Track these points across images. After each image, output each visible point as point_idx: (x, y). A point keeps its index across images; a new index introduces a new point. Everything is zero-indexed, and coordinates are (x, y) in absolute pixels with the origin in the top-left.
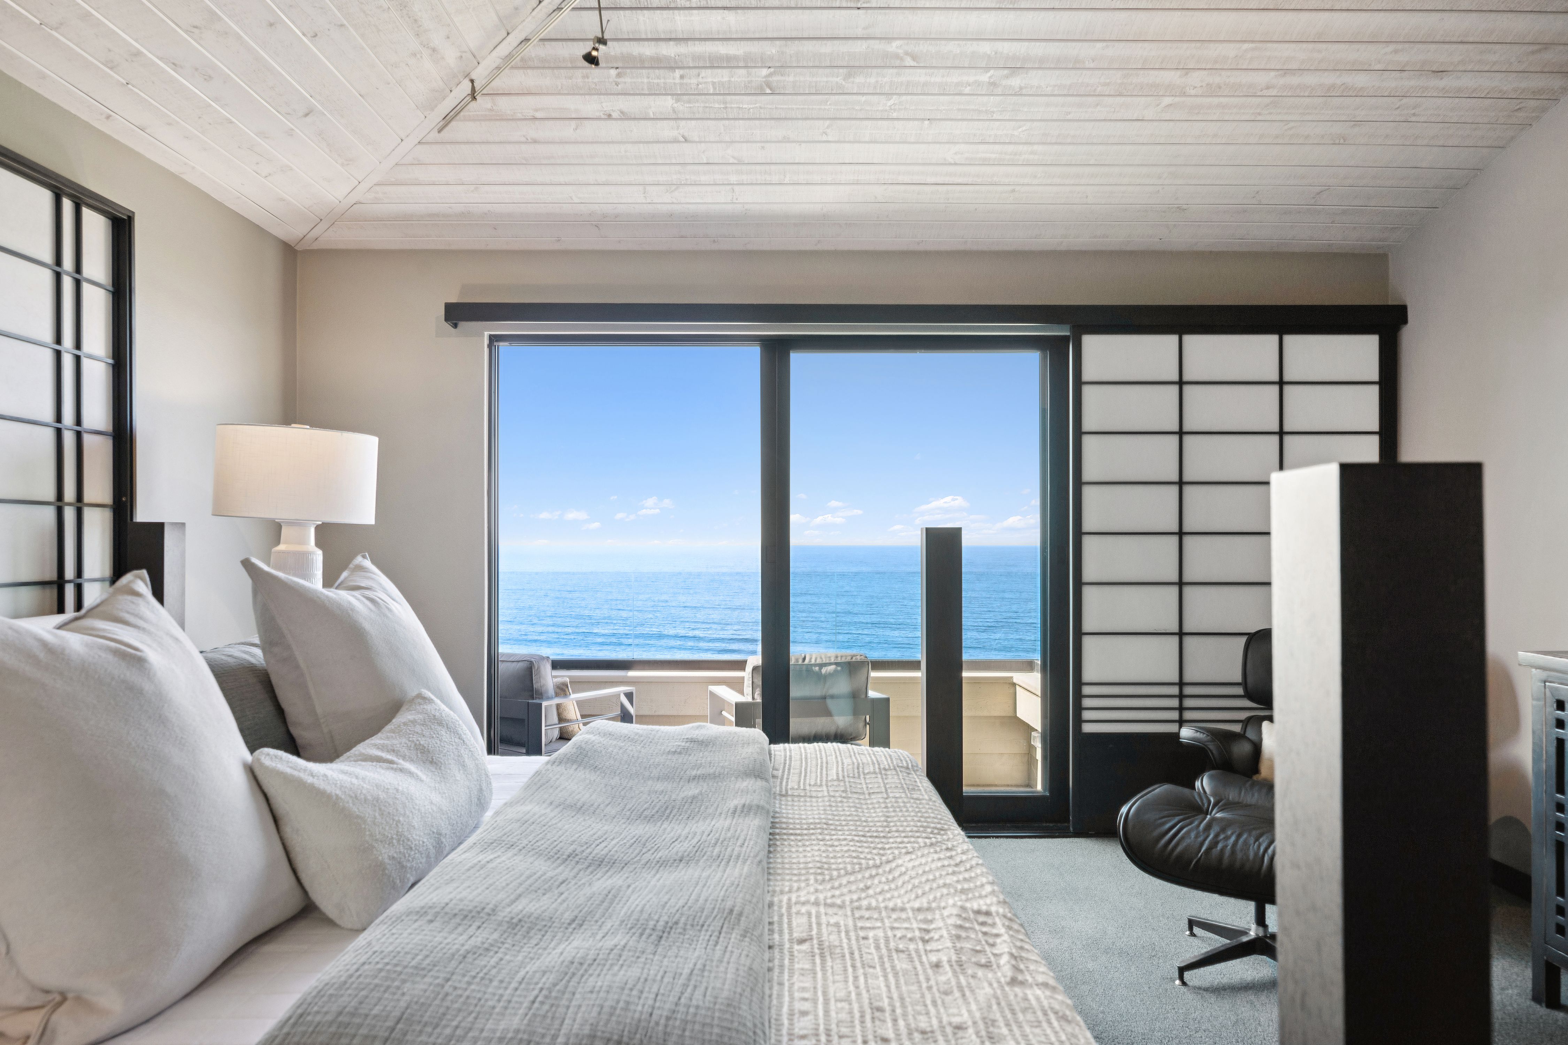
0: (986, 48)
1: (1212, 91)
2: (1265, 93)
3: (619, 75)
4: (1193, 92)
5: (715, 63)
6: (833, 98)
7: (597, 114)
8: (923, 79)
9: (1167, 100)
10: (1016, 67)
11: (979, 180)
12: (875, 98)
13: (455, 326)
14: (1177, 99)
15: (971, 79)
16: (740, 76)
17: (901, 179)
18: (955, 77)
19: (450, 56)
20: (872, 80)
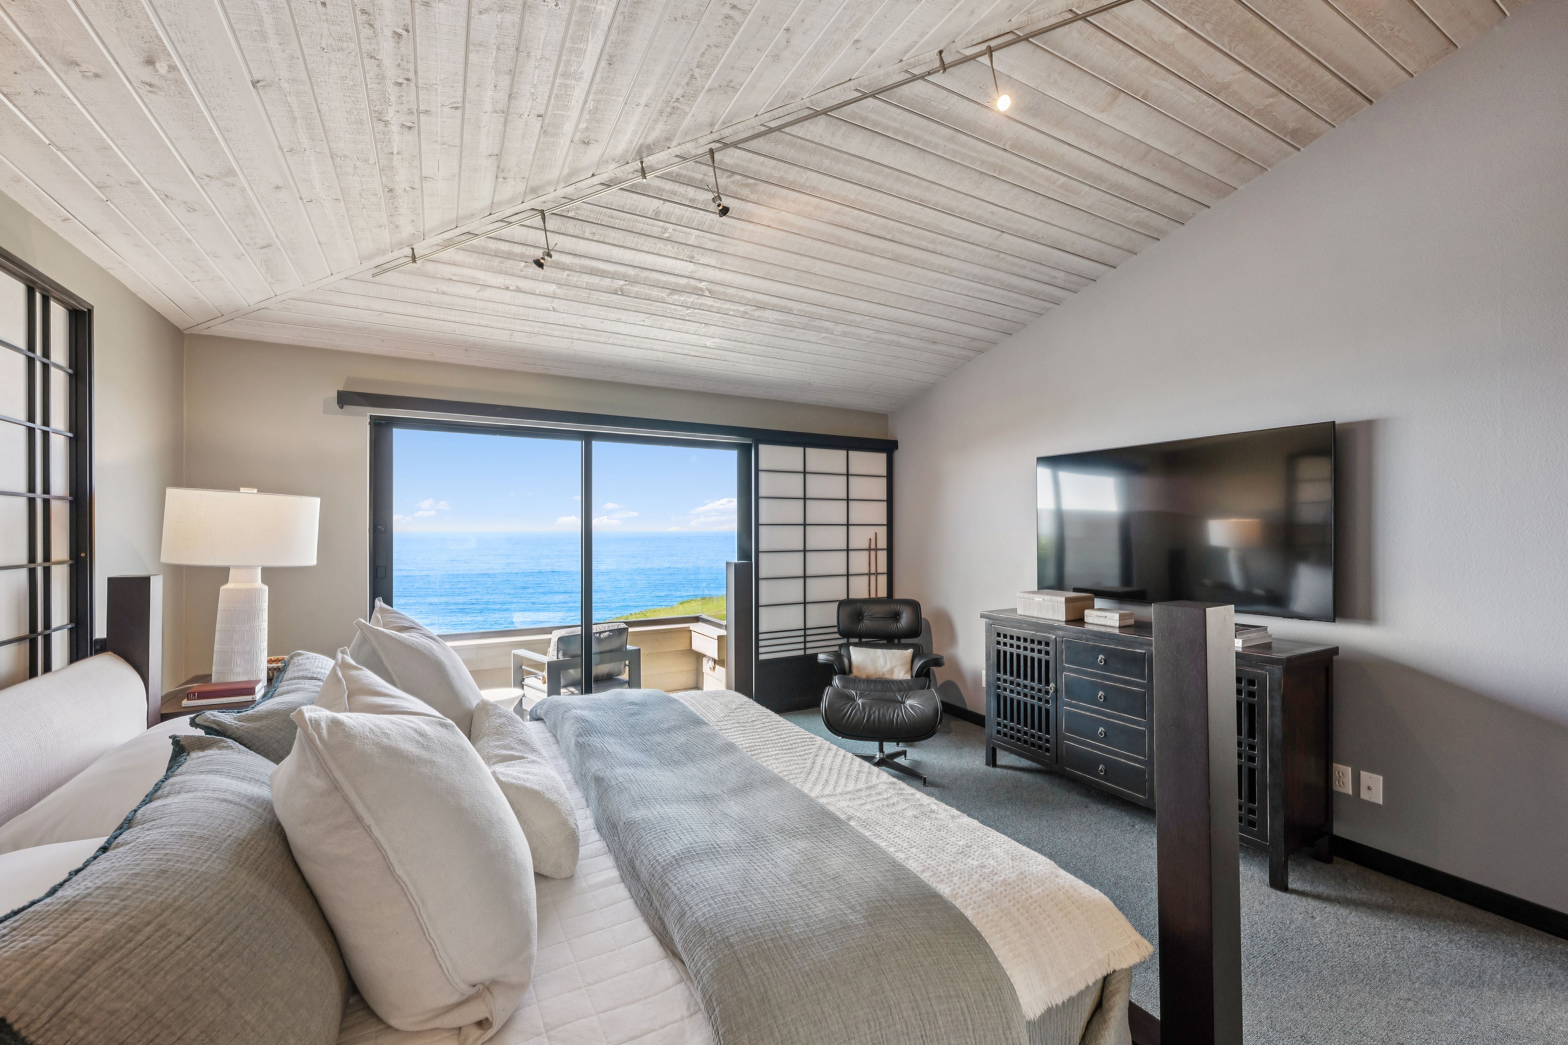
0: (750, 295)
1: (844, 334)
2: (866, 339)
3: (526, 266)
4: (836, 333)
5: (592, 272)
6: (657, 303)
7: (499, 285)
8: (710, 303)
9: (824, 335)
10: (760, 307)
11: (718, 358)
12: (680, 308)
13: (342, 407)
14: (828, 335)
15: (735, 308)
16: (606, 282)
17: (677, 351)
18: (727, 305)
19: (407, 230)
20: (683, 299)
